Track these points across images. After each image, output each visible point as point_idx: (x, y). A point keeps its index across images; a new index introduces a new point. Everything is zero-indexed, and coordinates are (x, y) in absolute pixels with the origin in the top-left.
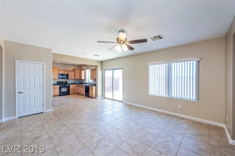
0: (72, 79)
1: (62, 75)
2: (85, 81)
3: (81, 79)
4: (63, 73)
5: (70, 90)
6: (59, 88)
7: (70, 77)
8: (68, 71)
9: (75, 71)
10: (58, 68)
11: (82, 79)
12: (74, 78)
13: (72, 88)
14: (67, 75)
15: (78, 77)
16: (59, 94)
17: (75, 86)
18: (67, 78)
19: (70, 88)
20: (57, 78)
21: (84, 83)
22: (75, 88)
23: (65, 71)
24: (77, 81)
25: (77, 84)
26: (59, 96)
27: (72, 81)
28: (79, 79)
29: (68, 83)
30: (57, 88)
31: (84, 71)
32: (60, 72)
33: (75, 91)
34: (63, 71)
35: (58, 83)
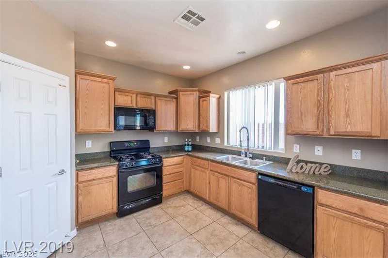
0: (164, 133)
2: (218, 141)
3: (205, 133)
5: (165, 179)
6: (115, 180)
8: (155, 96)
9: (177, 98)
10: (113, 79)
11: (211, 131)
12: (173, 128)
13: (172, 170)
15: (189, 124)
16: (115, 210)
17: (182, 162)
18: (154, 128)
19: (165, 171)
20: (107, 129)
21: (215, 148)
22: (181, 169)
23: (142, 96)
24: (186, 140)
25: (188, 151)
26: (114, 219)
27: (166, 140)
28: (197, 131)
29: (151, 147)
30: (107, 178)
31: (218, 96)
32: (123, 97)
33: (183, 182)
34: (134, 95)
35: (113, 151)
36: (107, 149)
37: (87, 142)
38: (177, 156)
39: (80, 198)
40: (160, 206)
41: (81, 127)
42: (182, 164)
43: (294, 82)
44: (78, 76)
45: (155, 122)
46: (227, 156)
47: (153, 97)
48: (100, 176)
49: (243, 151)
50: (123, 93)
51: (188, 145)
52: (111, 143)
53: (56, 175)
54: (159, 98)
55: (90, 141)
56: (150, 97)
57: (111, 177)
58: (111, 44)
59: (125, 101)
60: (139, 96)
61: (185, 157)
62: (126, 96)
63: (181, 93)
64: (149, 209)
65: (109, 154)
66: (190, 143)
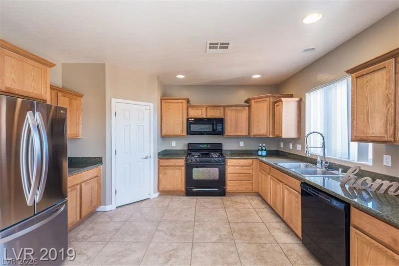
0: (239, 138)
1: (198, 121)
2: (299, 147)
3: (278, 139)
4: (204, 116)
6: (183, 169)
7: (229, 129)
8: (225, 107)
9: (249, 107)
10: (186, 99)
11: (284, 136)
12: (245, 133)
13: (237, 170)
14: (221, 121)
16: (183, 189)
17: (250, 165)
18: (222, 133)
20: (182, 134)
21: (296, 155)
22: (251, 171)
23: (212, 108)
24: (260, 145)
25: (262, 156)
26: (183, 196)
27: (242, 144)
28: (271, 136)
29: (223, 149)
30: (178, 166)
31: (297, 99)
32: (194, 111)
33: (252, 183)
34: (204, 109)
35: (190, 149)
36: (186, 148)
37: (173, 142)
38: (243, 159)
39: (160, 175)
40: (223, 197)
41: (164, 132)
42: (250, 166)
43: (358, 75)
44: (163, 101)
45: (223, 129)
46: (299, 164)
47: (222, 108)
48: (173, 164)
49: (319, 160)
50: (194, 108)
51: (262, 150)
52: (189, 144)
53: (143, 158)
54: (228, 108)
55: (175, 142)
56: (219, 108)
57: (181, 166)
58: (180, 76)
59: (196, 113)
60: (208, 109)
61: (255, 160)
62: (197, 110)
63: (253, 101)
64: (211, 197)
65: (187, 151)
66: (264, 148)
